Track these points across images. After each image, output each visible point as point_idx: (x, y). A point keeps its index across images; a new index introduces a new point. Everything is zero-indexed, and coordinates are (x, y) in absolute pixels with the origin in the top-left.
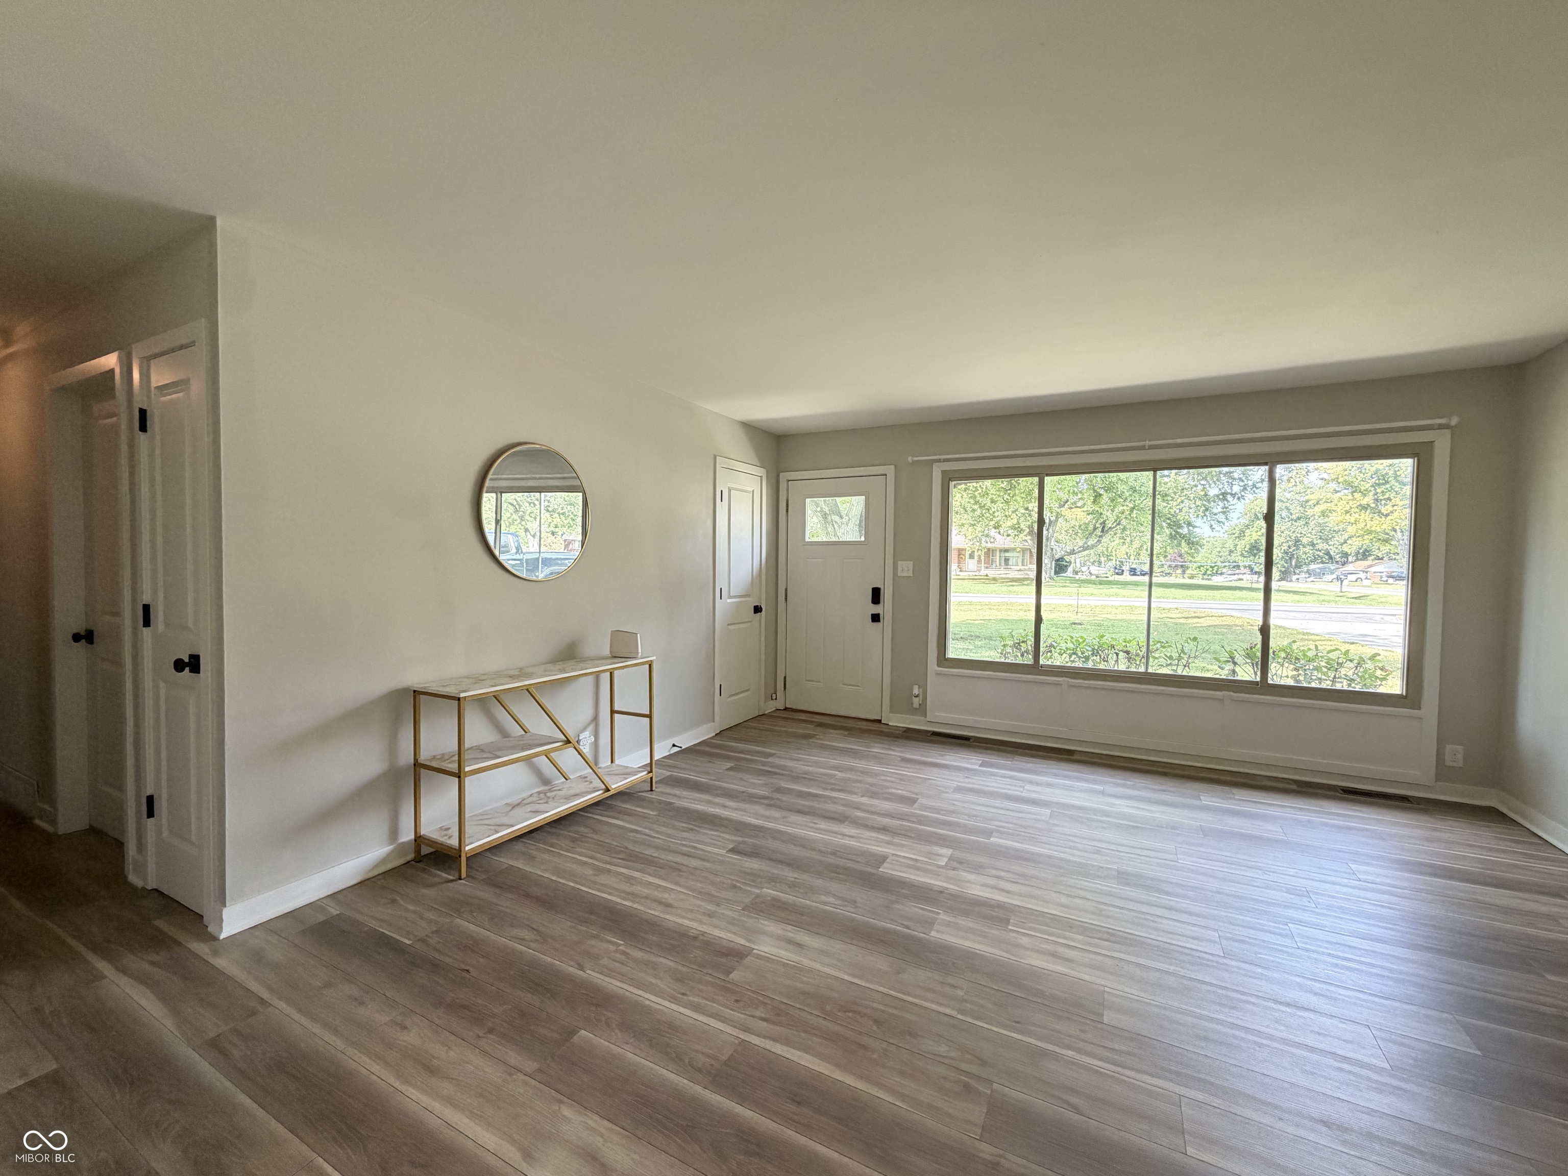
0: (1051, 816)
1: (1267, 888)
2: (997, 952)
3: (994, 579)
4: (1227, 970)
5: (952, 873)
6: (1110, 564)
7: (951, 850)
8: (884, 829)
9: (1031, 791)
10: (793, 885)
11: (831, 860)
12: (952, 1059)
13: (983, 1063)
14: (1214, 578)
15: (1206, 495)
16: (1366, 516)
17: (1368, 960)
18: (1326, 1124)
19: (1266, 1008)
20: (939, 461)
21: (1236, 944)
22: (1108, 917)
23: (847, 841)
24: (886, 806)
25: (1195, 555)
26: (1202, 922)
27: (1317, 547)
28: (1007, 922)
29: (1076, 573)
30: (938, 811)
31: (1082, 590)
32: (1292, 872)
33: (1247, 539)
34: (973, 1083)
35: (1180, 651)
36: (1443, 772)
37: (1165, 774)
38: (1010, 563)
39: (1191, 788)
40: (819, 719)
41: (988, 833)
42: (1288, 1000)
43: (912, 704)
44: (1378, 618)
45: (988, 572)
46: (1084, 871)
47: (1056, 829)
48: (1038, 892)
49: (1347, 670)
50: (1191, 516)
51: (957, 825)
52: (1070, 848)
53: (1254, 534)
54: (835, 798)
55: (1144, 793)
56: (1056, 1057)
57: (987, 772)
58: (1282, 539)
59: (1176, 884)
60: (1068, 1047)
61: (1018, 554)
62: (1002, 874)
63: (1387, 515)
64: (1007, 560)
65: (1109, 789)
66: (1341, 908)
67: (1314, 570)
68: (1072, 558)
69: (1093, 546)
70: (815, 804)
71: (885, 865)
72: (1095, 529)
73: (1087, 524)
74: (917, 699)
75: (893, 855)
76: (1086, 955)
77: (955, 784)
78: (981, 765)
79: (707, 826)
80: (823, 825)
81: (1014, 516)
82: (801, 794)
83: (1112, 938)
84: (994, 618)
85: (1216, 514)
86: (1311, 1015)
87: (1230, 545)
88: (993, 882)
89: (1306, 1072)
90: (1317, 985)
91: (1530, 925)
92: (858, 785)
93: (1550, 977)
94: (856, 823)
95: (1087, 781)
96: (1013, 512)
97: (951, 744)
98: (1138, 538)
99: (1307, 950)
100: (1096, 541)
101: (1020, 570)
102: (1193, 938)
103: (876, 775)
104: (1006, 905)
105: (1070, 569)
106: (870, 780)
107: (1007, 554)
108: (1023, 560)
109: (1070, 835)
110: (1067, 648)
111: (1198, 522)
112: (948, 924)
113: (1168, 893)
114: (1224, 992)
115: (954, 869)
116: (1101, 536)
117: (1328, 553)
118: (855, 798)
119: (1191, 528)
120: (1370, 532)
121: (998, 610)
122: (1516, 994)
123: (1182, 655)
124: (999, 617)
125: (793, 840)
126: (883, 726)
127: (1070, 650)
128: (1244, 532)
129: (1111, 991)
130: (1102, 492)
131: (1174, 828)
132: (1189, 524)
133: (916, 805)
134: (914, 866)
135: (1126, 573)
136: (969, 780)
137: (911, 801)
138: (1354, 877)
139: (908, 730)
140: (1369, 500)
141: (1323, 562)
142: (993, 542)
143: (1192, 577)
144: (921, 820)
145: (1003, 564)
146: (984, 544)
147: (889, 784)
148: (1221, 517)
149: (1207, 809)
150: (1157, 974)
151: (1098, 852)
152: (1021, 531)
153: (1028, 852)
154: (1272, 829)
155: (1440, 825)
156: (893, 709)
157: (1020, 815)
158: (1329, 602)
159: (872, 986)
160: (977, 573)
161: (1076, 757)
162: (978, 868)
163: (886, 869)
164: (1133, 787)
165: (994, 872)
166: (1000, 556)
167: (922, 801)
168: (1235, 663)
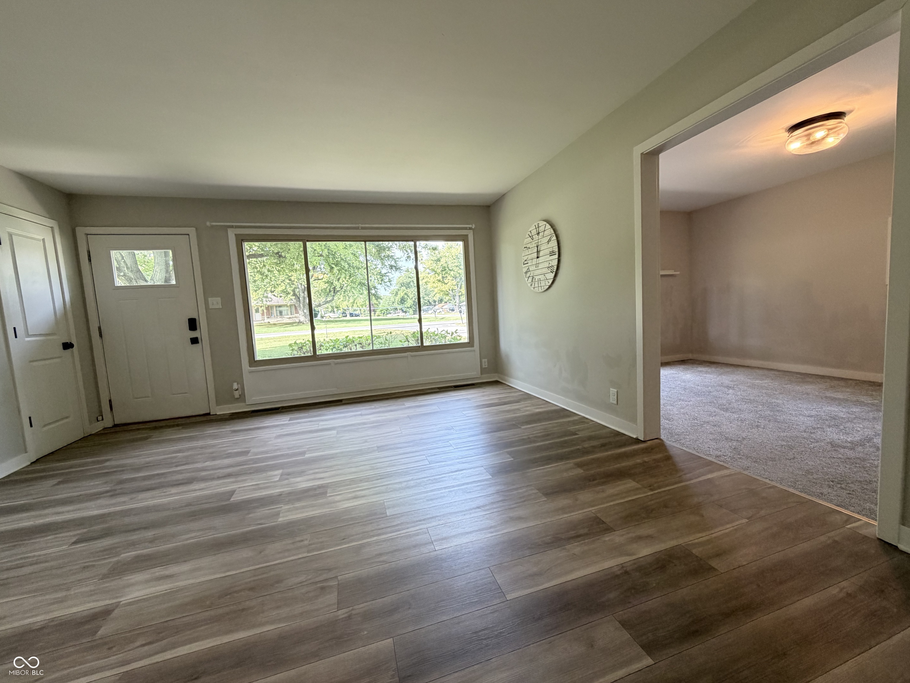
0: (337, 433)
1: (439, 431)
2: (324, 510)
3: (275, 324)
4: (432, 469)
5: (286, 482)
6: (339, 311)
7: (282, 470)
8: (229, 475)
9: (323, 425)
10: (152, 541)
11: (187, 510)
12: (310, 579)
13: (330, 570)
14: (388, 315)
15: (380, 273)
16: (440, 283)
17: (476, 444)
18: (478, 508)
19: (449, 476)
20: (232, 227)
21: (433, 457)
22: (377, 469)
23: (198, 493)
24: (227, 461)
25: (379, 305)
26: (418, 454)
27: (425, 298)
28: (326, 493)
29: (322, 317)
30: (266, 452)
31: (328, 326)
32: (445, 422)
33: (399, 295)
34: (325, 584)
35: (385, 339)
36: (483, 371)
37: (387, 399)
38: (283, 313)
39: (400, 402)
40: (154, 424)
41: (304, 453)
42: (456, 470)
43: (234, 396)
44: (449, 325)
45: (269, 320)
46: (361, 453)
47: (342, 438)
48: (340, 472)
49: (449, 337)
50: (376, 284)
51: (282, 455)
52: (351, 445)
53: (402, 293)
54: (180, 470)
55: (380, 409)
56: (369, 544)
57: (293, 423)
58: (412, 296)
59: (404, 443)
60: (374, 536)
61: (287, 308)
62: (317, 471)
63: (447, 284)
64: (281, 312)
65: (364, 412)
66: (464, 429)
67: (425, 309)
68: (319, 309)
69: (330, 301)
70: (162, 480)
71: (234, 496)
72: (330, 291)
73: (325, 289)
74: (237, 391)
75: (239, 488)
76: (371, 490)
77: (274, 435)
78: (289, 421)
79: (38, 536)
80: (174, 490)
81: (282, 284)
82: (145, 478)
83: (382, 477)
84: (278, 346)
85: (386, 282)
86: (464, 471)
87: (392, 299)
88: (312, 477)
89: (468, 493)
90: (464, 459)
91: (514, 413)
92: (199, 456)
93: (523, 427)
94: (204, 479)
95: (352, 412)
96: (282, 282)
97: (267, 414)
98: (352, 297)
99: (457, 448)
100: (331, 298)
101: (290, 318)
102: (416, 462)
103: (213, 446)
104: (324, 485)
105: (319, 316)
106: (211, 450)
107: (281, 309)
108: (291, 311)
109: (349, 439)
110: (330, 346)
111: (379, 286)
112: (289, 510)
113: (401, 448)
114: (433, 478)
115: (287, 479)
116: (334, 296)
117: (429, 301)
118: (199, 465)
119: (376, 290)
120: (442, 291)
121: (279, 341)
122: (517, 436)
123: (386, 342)
124: (282, 345)
125: (148, 510)
126: (212, 416)
127: (332, 346)
128: (397, 293)
129: (387, 500)
130: (333, 266)
131: (396, 420)
132: (375, 288)
133: (250, 454)
134: (258, 488)
135: (348, 315)
136: (284, 430)
137: (247, 453)
138: (465, 416)
139: (233, 414)
140: (440, 278)
141: (427, 305)
142: (271, 301)
143: (379, 316)
144: (256, 461)
145: (279, 314)
146: (265, 303)
147: (225, 449)
148: (388, 284)
149: (409, 408)
150: (405, 483)
151: (366, 441)
152: (289, 293)
153: (329, 455)
154: (434, 408)
155: (484, 390)
156: (218, 403)
157: (322, 438)
158: (433, 321)
159: (242, 570)
160: (262, 322)
161: (343, 402)
162: (301, 473)
163: (235, 498)
164: (375, 408)
165: (311, 472)
166: (276, 310)
167: (253, 450)
168: (409, 341)
